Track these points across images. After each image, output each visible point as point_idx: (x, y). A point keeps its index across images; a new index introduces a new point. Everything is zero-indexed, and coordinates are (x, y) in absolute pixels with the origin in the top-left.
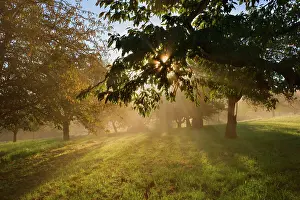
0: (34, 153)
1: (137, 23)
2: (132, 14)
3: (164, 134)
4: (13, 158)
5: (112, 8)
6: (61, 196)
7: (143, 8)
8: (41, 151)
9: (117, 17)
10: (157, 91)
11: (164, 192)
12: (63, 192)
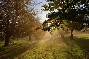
0: (23, 44)
1: (51, 11)
2: (49, 9)
3: (54, 39)
4: (18, 44)
5: (45, 8)
6: (32, 54)
7: (52, 8)
8: (24, 43)
9: (46, 10)
10: (55, 28)
11: (58, 53)
12: (32, 53)
